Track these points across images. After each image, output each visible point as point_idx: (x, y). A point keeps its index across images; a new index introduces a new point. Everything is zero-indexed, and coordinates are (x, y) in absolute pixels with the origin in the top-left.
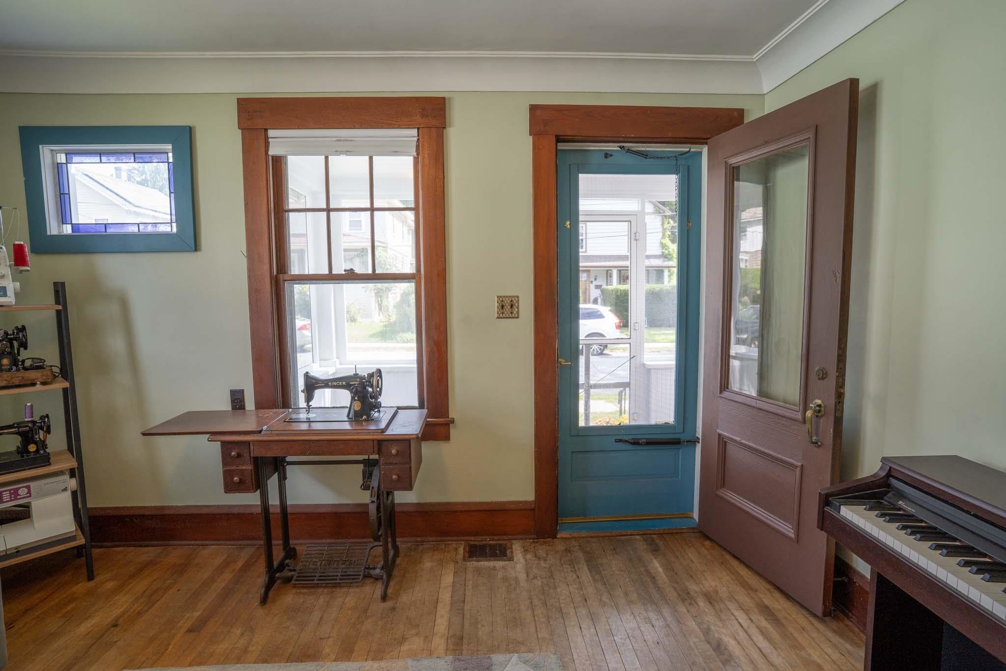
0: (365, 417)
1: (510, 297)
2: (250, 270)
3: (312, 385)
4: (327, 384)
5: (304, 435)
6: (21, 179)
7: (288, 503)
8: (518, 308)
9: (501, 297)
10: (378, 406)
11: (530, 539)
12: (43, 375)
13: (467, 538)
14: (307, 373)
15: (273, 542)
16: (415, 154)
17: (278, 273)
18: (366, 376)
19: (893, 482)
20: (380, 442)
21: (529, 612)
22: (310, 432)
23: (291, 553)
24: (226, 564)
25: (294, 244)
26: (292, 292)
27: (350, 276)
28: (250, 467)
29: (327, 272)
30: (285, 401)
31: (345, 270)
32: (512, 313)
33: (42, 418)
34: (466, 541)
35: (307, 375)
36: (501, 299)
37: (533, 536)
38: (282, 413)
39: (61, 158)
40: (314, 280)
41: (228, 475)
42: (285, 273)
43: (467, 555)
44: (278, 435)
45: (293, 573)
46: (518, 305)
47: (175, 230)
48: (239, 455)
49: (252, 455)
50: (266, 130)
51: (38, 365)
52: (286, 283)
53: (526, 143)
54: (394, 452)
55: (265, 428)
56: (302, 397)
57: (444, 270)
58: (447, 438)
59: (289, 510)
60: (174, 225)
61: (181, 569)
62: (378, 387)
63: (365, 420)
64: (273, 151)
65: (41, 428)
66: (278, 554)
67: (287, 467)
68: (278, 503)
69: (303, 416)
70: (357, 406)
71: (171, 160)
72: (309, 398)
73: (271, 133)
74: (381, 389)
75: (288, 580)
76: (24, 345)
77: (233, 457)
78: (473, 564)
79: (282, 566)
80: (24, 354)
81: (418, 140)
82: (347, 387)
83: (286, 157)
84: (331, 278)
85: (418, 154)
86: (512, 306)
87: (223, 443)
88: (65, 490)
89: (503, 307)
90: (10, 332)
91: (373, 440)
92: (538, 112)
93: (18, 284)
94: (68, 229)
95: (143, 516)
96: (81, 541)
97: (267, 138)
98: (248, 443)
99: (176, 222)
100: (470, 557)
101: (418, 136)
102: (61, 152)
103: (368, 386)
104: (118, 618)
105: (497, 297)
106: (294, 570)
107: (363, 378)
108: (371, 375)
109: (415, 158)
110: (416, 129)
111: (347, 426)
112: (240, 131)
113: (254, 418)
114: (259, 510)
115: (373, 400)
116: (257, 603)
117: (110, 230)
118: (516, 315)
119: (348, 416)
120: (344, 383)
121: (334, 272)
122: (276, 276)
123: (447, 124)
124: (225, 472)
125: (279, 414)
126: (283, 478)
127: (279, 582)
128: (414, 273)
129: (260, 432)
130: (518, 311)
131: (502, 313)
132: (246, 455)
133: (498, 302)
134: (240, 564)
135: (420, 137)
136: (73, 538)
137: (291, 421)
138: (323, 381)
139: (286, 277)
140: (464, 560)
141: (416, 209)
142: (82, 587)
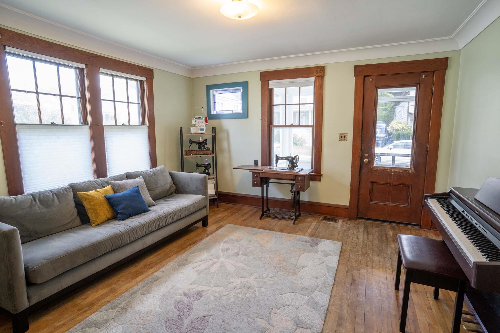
0: (292, 169)
1: (344, 133)
2: (262, 124)
3: (278, 158)
4: (282, 158)
5: (274, 172)
6: (206, 99)
7: (269, 196)
8: (347, 137)
9: (341, 133)
10: (297, 166)
11: (346, 219)
12: (210, 152)
13: (324, 215)
14: (277, 155)
15: (264, 208)
16: (314, 85)
17: (270, 125)
18: (294, 157)
19: (451, 194)
20: (296, 176)
21: (337, 234)
22: (276, 171)
23: (268, 210)
24: (251, 211)
25: (275, 116)
26: (274, 131)
27: (292, 126)
28: (260, 180)
29: (284, 124)
30: (270, 164)
31: (290, 124)
32: (345, 139)
33: (209, 163)
34: (324, 216)
35: (277, 156)
36: (341, 134)
37: (348, 218)
38: (269, 167)
39: (215, 93)
40: (280, 127)
41: (254, 182)
42: (272, 125)
43: (323, 219)
44: (267, 171)
45: (269, 214)
46: (347, 136)
47: (242, 112)
48: (257, 176)
49: (260, 176)
50: (268, 81)
51: (209, 149)
52: (272, 128)
53: (353, 79)
54: (299, 179)
55: (264, 169)
56: (275, 162)
57: (322, 124)
58: (320, 180)
59: (269, 199)
60: (242, 111)
61: (239, 210)
62: (297, 160)
63: (292, 170)
64: (270, 88)
65: (209, 166)
66: (265, 209)
67: (269, 183)
68: (266, 196)
69: (275, 168)
70: (290, 166)
71: (242, 91)
72: (277, 163)
73: (270, 82)
74: (298, 161)
75: (267, 216)
76: (206, 144)
77: (255, 176)
78: (324, 221)
79: (266, 212)
80: (206, 146)
81: (315, 81)
82: (288, 160)
83: (274, 89)
84: (285, 126)
85: (315, 85)
86: (345, 137)
87: (253, 172)
88: (213, 183)
89: (341, 137)
90: (204, 140)
91: (294, 175)
92: (357, 68)
93: (206, 128)
94: (215, 113)
95: (229, 195)
96: (216, 197)
97: (268, 83)
98: (259, 173)
99: (242, 110)
100: (323, 220)
101: (315, 79)
102: (214, 91)
103: (294, 160)
104: (225, 216)
105: (340, 133)
106: (269, 213)
107: (292, 157)
108: (295, 157)
109: (314, 87)
110: (314, 77)
111: (287, 171)
112: (261, 82)
113: (261, 167)
114: (261, 197)
115: (295, 165)
116: (259, 219)
117: (225, 112)
118: (346, 140)
119: (288, 168)
120: (287, 158)
121: (287, 125)
122: (269, 126)
123: (325, 75)
124: (253, 181)
125: (268, 167)
126: (268, 187)
127: (265, 216)
128: (312, 125)
129: (263, 170)
130: (347, 138)
131: (341, 139)
132: (259, 177)
133: (340, 135)
134: (254, 211)
135: (316, 80)
136: (214, 196)
137: (271, 169)
138: (281, 158)
139: (272, 126)
140: (321, 220)
141: (314, 104)
142: (216, 209)
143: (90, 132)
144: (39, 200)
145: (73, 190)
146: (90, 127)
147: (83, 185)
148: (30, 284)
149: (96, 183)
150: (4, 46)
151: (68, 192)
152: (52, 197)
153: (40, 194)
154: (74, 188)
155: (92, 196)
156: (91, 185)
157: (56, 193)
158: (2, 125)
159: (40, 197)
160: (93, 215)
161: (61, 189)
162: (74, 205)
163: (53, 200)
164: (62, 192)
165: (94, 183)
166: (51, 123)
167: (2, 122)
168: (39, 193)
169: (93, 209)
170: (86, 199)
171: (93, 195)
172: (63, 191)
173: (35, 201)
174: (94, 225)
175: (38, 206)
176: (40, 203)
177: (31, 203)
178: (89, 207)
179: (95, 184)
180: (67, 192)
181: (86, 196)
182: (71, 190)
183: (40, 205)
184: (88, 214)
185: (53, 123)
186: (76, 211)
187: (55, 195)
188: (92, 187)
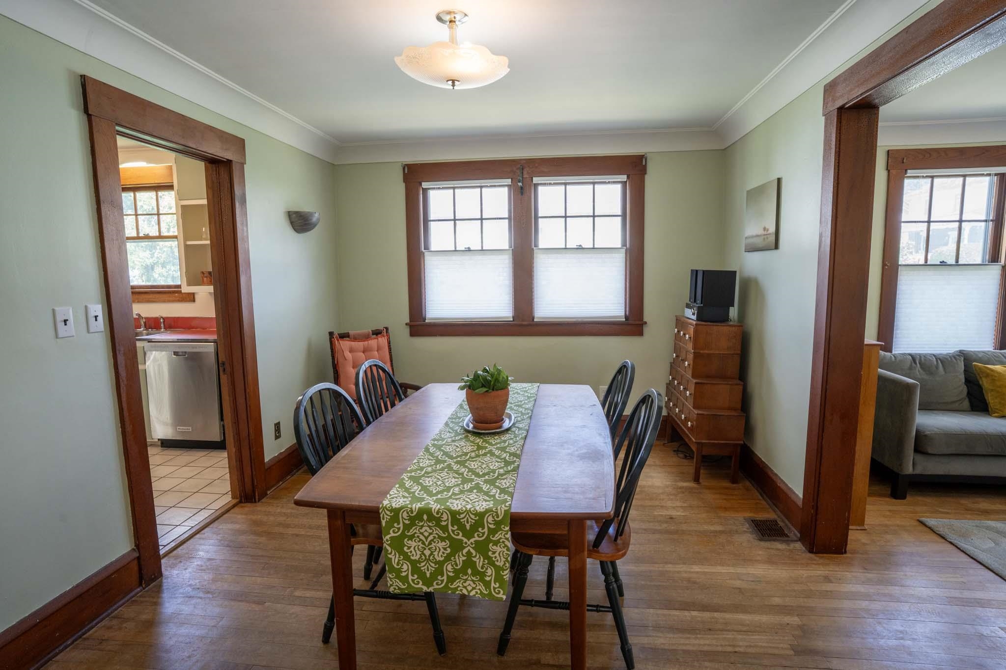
143: (1002, 275)
144: (919, 363)
145: (964, 359)
146: (1003, 267)
147: (980, 356)
148: (918, 450)
149: (1003, 356)
150: (906, 170)
151: (958, 361)
152: (935, 363)
153: (920, 357)
154: (966, 358)
155: (999, 373)
156: (995, 358)
157: (941, 358)
158: (886, 267)
159: (920, 360)
160: (996, 401)
161: (947, 354)
162: (963, 381)
163: (937, 367)
164: (949, 359)
165: (1000, 355)
166: (941, 262)
167: (887, 263)
168: (920, 355)
169: (998, 392)
170: (987, 376)
171: (1001, 372)
172: (950, 357)
173: (915, 363)
174: (996, 414)
175: (919, 371)
176: (921, 367)
177: (911, 365)
178: (991, 388)
179: (1000, 357)
180: (956, 360)
181: (988, 371)
182: (963, 359)
183: (920, 369)
184: (986, 398)
185: (943, 261)
186: (965, 390)
187: (939, 362)
188: (996, 361)
